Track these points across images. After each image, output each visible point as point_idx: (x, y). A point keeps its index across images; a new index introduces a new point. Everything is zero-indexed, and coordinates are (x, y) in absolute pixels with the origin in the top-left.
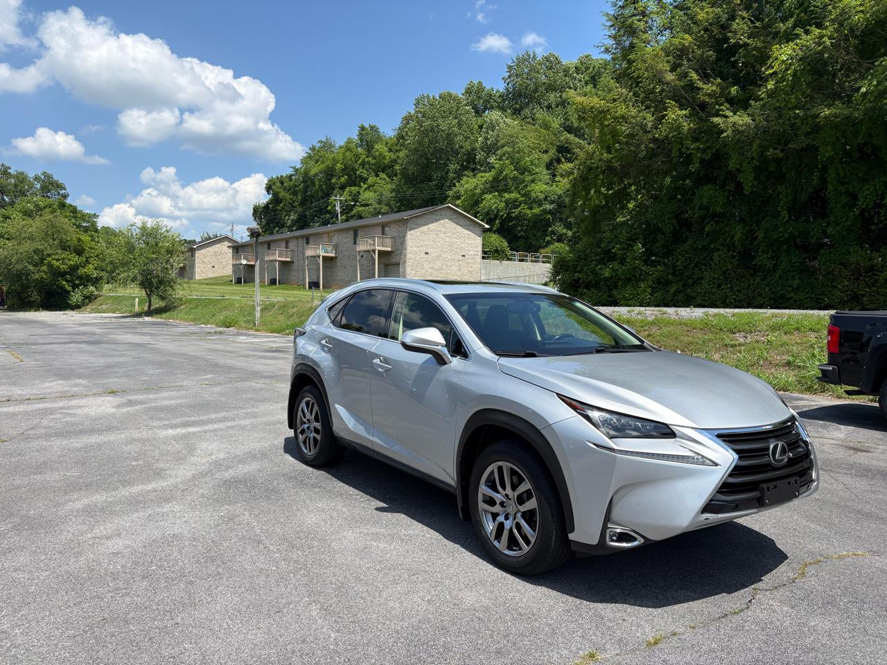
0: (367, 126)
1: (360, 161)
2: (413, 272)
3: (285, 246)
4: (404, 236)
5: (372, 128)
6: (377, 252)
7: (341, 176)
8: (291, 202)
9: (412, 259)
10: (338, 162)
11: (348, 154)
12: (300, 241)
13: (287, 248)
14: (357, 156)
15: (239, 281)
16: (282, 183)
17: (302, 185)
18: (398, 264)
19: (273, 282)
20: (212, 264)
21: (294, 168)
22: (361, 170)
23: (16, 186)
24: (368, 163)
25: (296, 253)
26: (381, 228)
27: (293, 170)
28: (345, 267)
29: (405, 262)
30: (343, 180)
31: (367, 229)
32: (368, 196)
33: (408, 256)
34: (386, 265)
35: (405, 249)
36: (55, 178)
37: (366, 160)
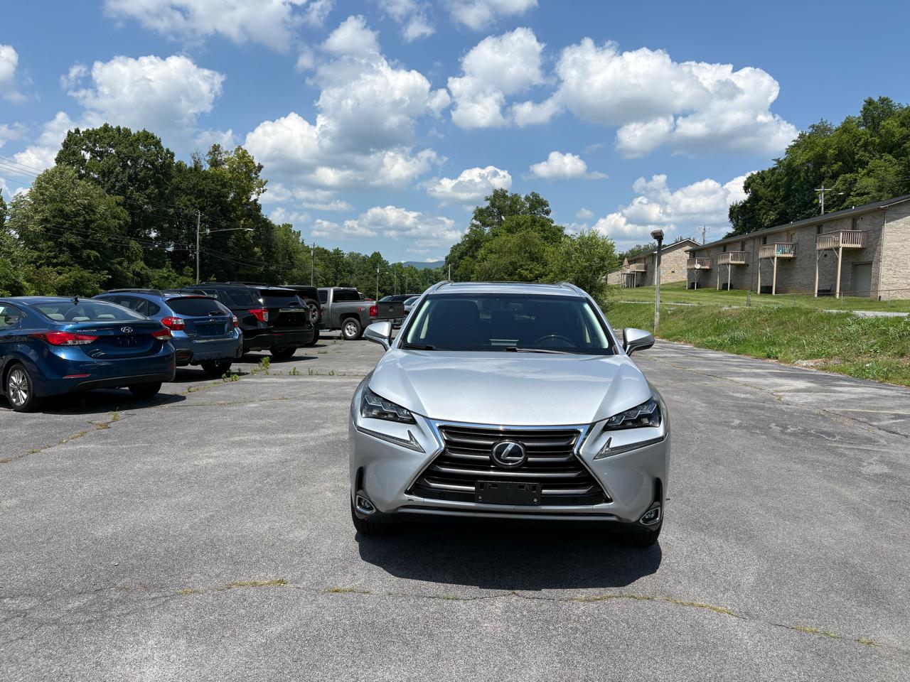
0: (876, 99)
1: (861, 143)
2: (891, 272)
3: (740, 248)
4: (880, 230)
5: (883, 101)
6: (841, 249)
7: (833, 163)
8: (772, 198)
9: (889, 256)
10: (830, 147)
11: (845, 136)
12: (757, 241)
13: (742, 250)
14: (857, 139)
15: (692, 287)
16: (763, 179)
17: (785, 179)
18: (870, 264)
19: (725, 287)
20: (672, 270)
21: (778, 160)
22: (861, 153)
23: (510, 207)
24: (873, 143)
25: (751, 255)
26: (851, 221)
27: (776, 163)
28: (805, 269)
29: (879, 261)
30: (835, 167)
31: (833, 224)
32: (866, 183)
33: (884, 253)
34: (855, 265)
35: (881, 245)
36: (541, 197)
37: (870, 140)
